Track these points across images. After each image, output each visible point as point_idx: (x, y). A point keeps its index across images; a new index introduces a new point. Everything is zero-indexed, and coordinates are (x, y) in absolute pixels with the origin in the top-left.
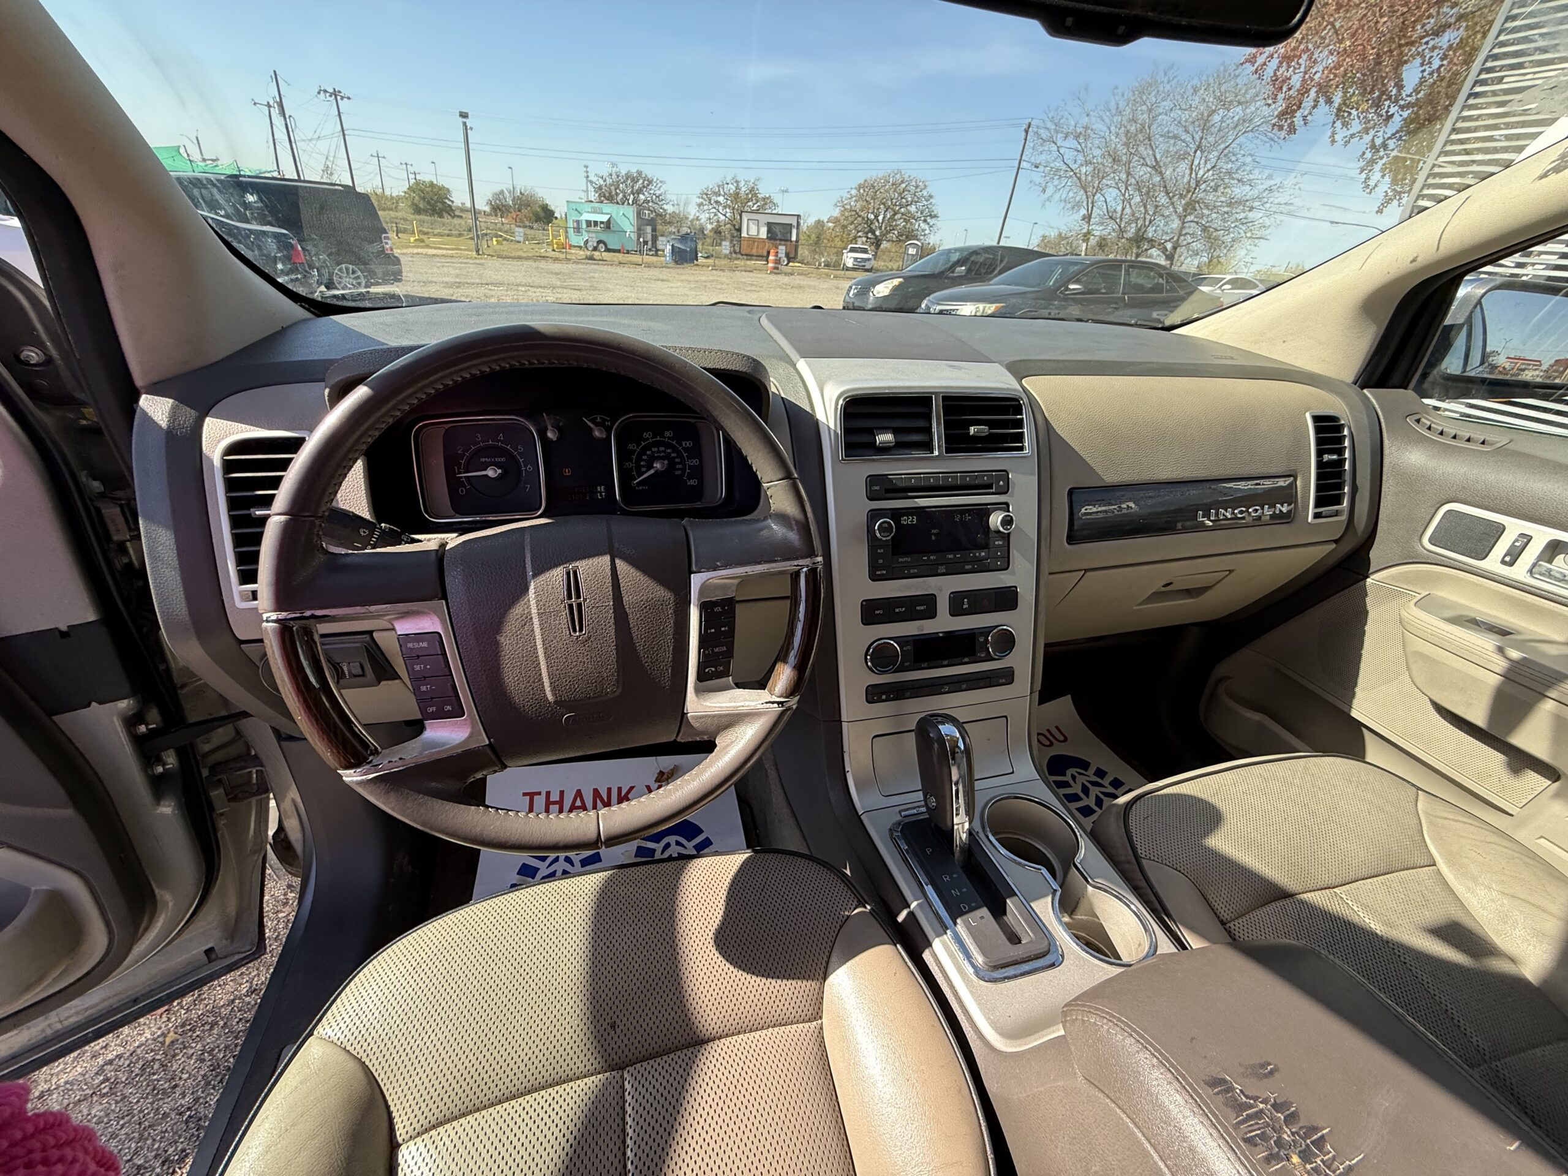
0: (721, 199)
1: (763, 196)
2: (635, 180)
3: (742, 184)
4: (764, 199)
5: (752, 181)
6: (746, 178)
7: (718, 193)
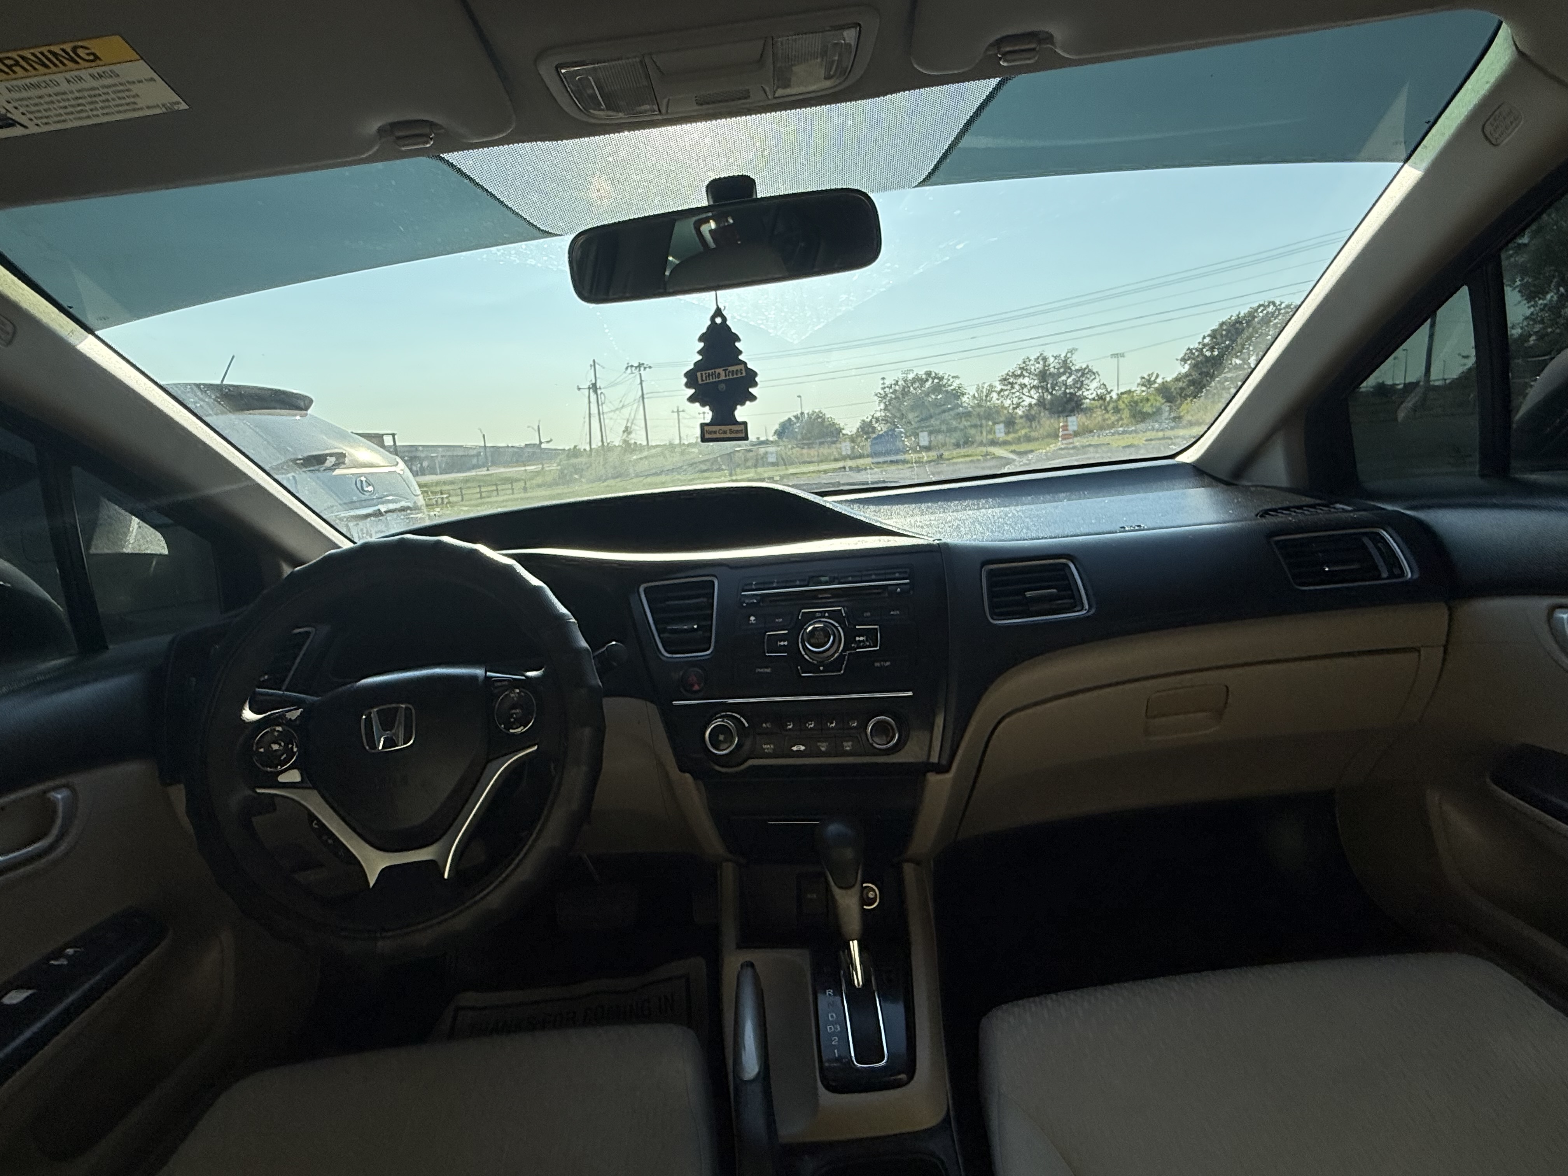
0: (1026, 381)
1: (1077, 367)
3: (1051, 359)
4: (1077, 371)
5: (1064, 354)
6: (1054, 352)
7: (1021, 375)
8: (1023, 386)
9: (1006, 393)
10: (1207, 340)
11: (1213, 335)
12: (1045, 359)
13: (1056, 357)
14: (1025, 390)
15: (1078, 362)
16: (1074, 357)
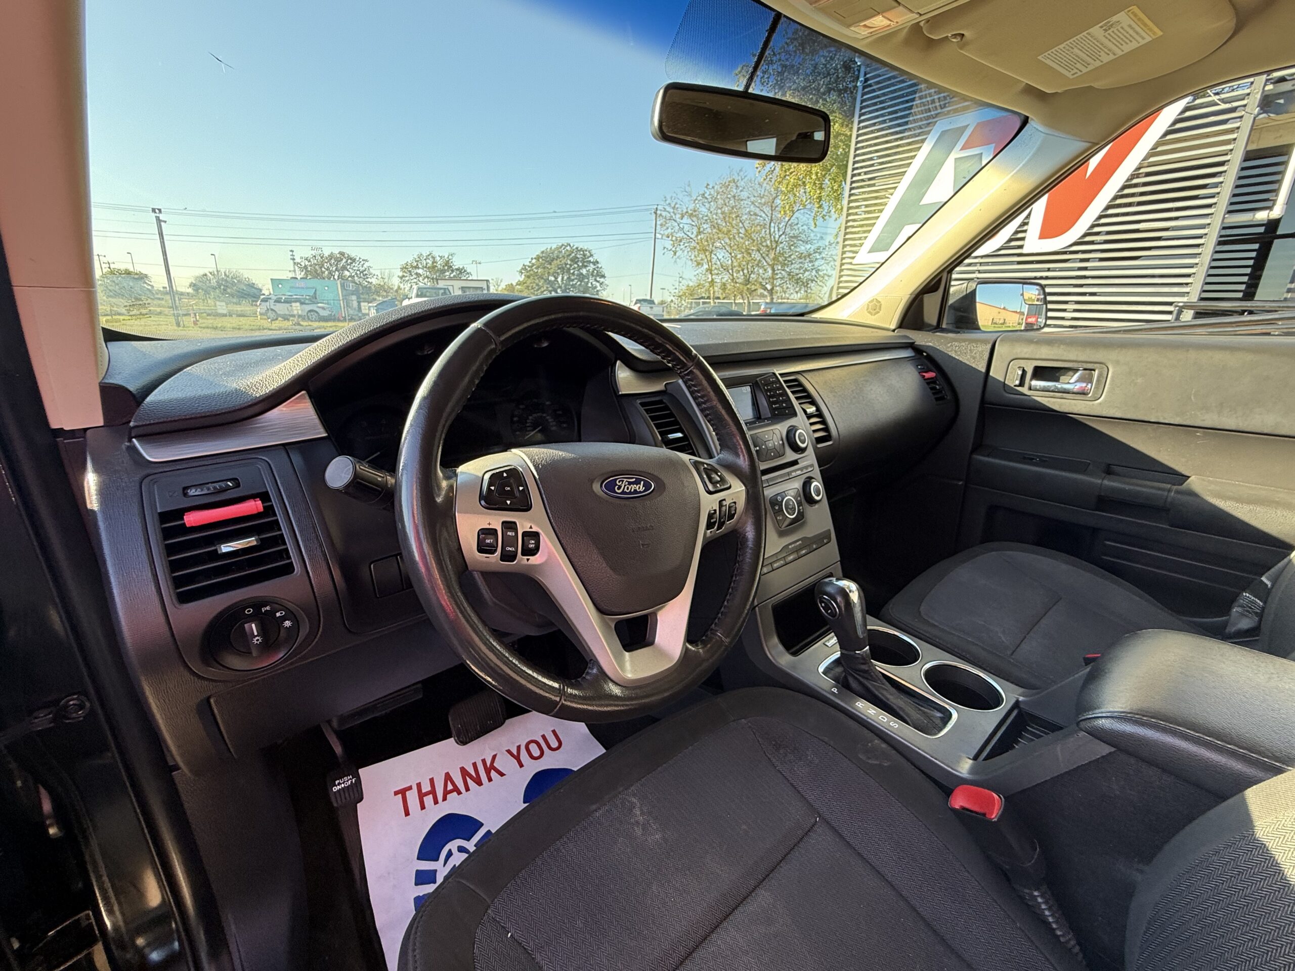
2: (339, 260)
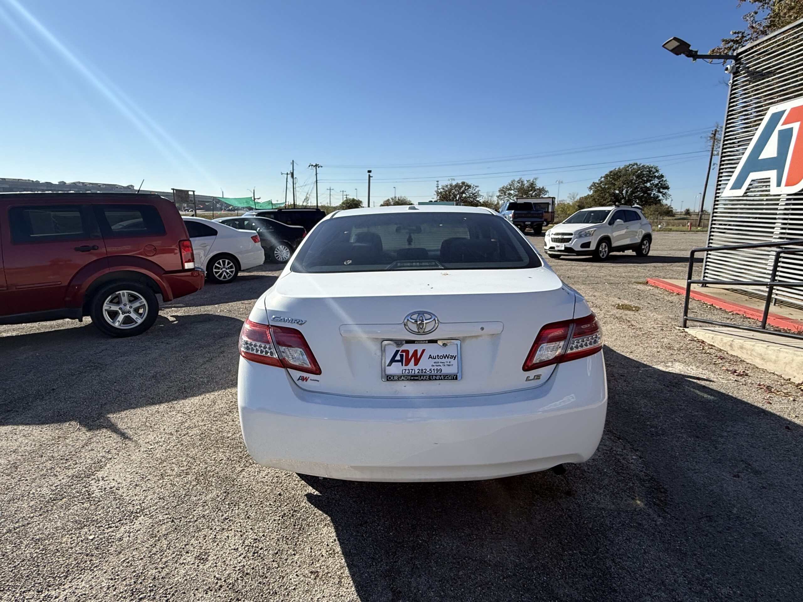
0: (512, 192)
2: (460, 187)
7: (510, 189)
8: (510, 194)
9: (502, 197)
10: (603, 179)
11: (607, 176)
12: (522, 182)
13: (528, 181)
14: (512, 197)
15: (539, 185)
16: (537, 182)
